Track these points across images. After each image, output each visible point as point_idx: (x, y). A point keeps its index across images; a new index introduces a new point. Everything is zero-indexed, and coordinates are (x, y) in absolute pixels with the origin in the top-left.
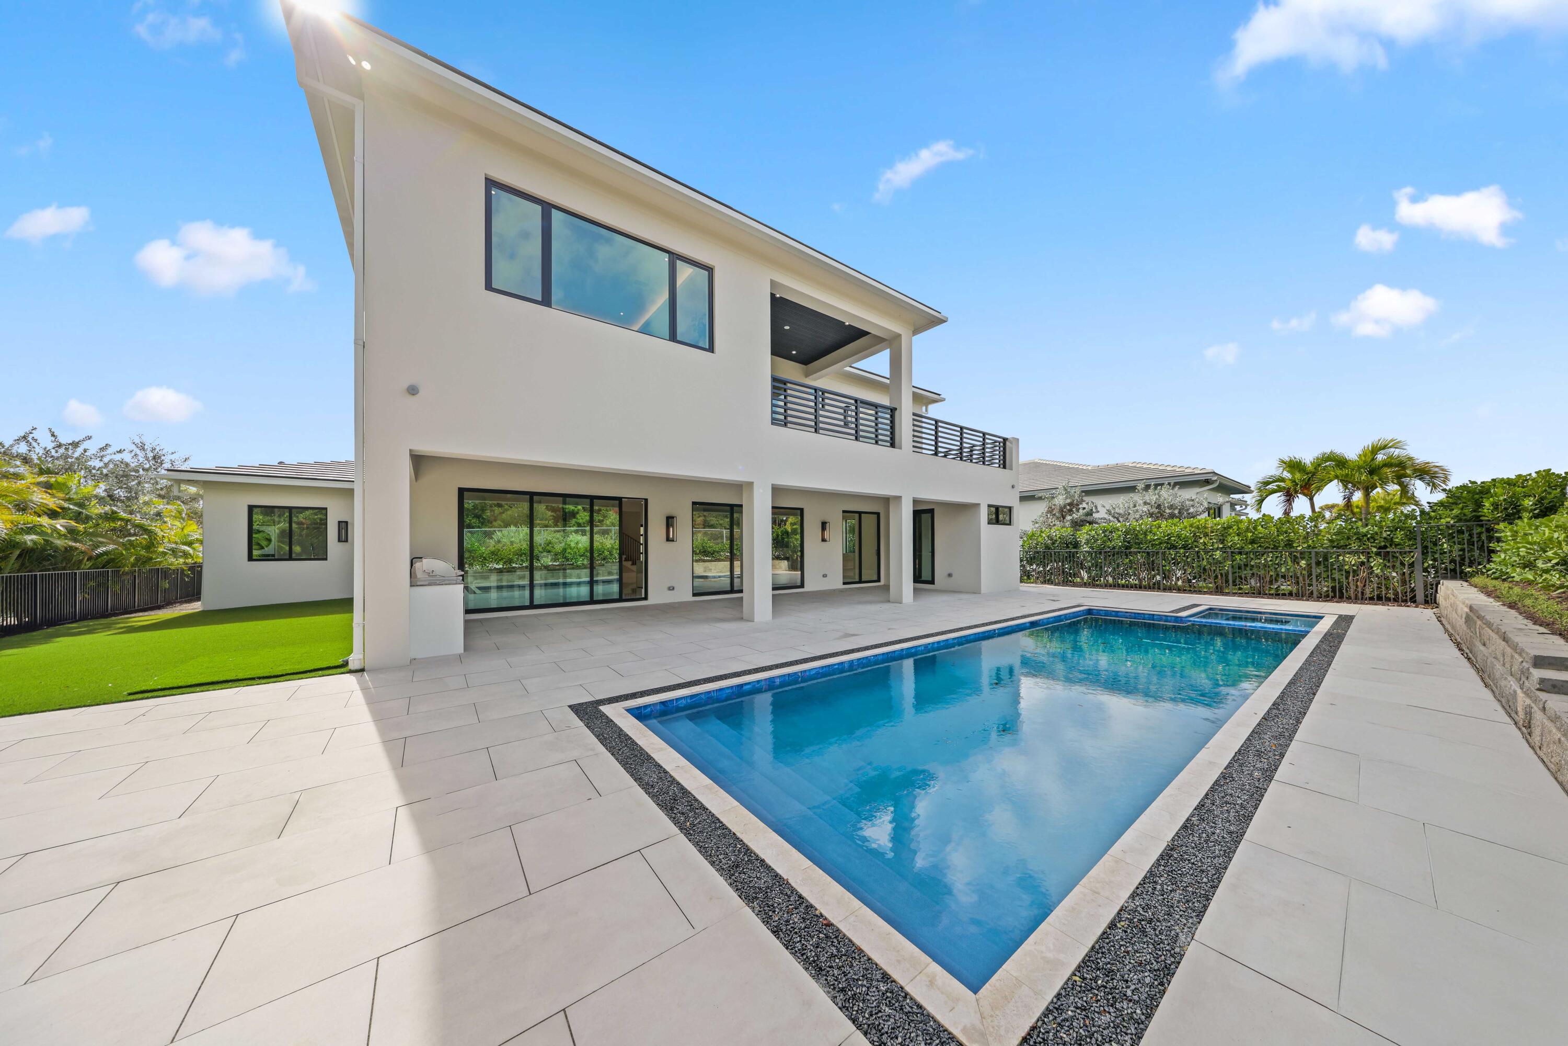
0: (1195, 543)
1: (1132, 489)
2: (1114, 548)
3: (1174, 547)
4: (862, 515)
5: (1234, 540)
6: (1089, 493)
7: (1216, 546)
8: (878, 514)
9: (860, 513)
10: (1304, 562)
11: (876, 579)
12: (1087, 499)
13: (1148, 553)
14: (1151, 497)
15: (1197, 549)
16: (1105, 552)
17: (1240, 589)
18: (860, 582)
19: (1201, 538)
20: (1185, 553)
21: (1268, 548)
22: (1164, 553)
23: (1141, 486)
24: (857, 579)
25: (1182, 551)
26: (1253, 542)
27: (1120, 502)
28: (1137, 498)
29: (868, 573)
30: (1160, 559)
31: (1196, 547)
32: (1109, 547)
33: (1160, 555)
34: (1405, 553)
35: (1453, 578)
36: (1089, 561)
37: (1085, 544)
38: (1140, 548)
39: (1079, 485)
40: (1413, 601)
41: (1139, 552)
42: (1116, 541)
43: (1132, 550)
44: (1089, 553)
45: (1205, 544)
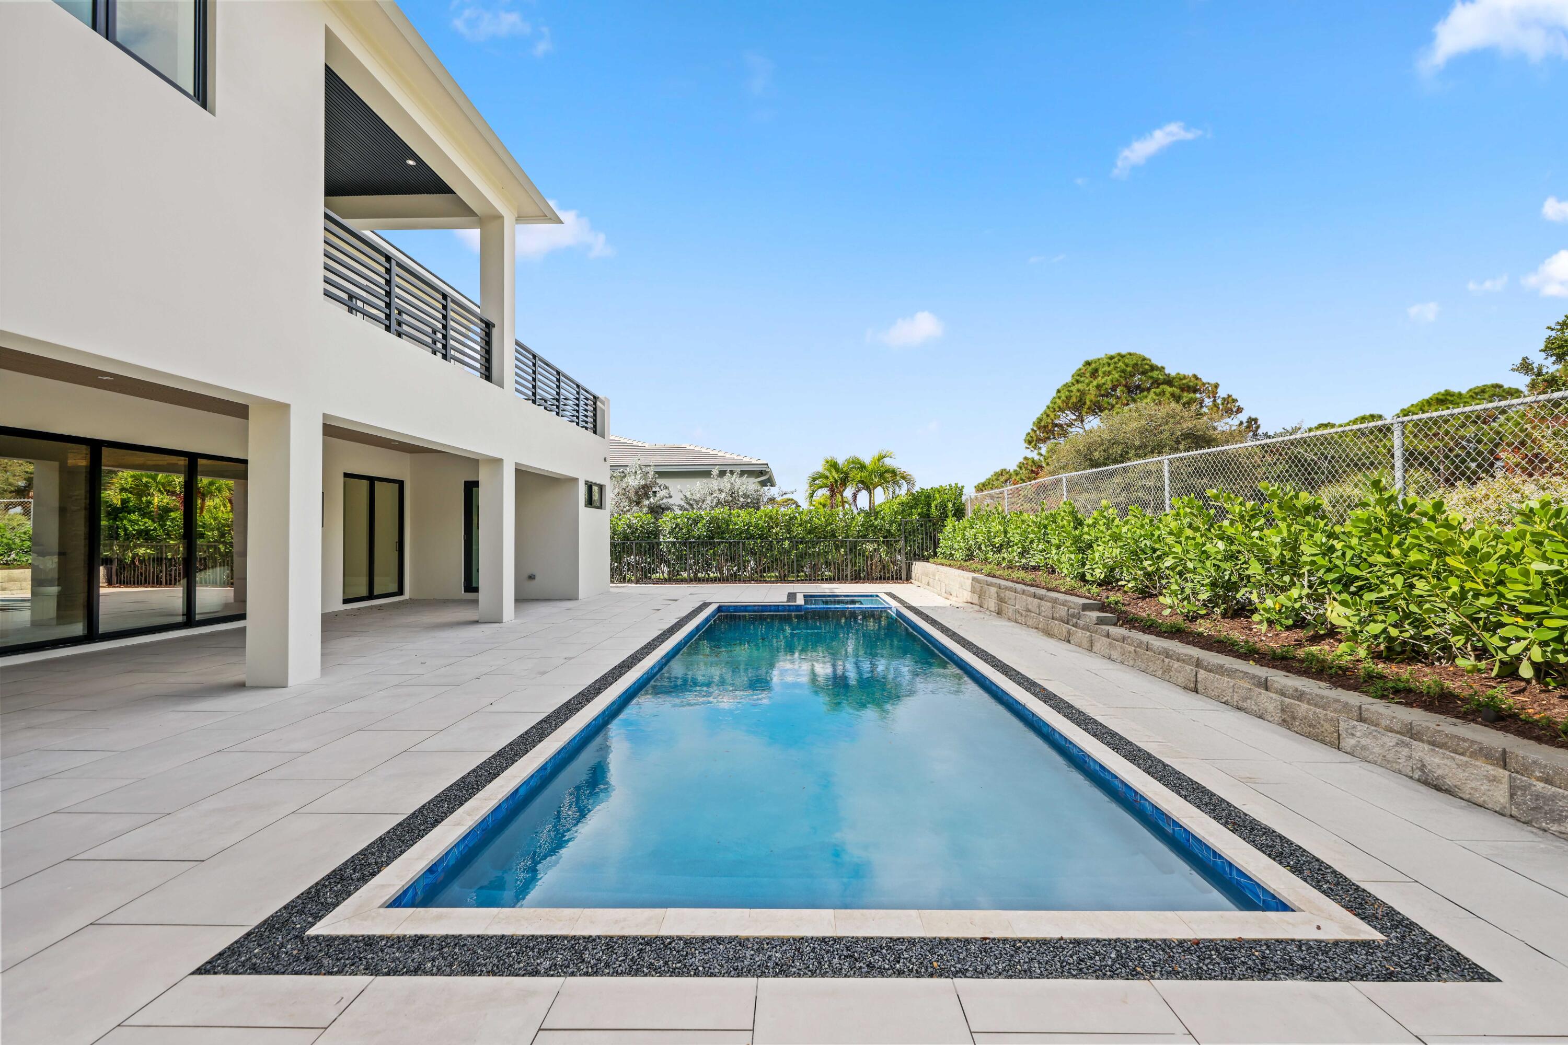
0: (769, 533)
1: (707, 474)
2: (699, 538)
3: (752, 537)
4: (376, 483)
5: (798, 530)
6: (662, 474)
7: (785, 536)
8: (401, 484)
9: (372, 480)
10: (843, 550)
11: (396, 590)
12: (660, 481)
13: (730, 543)
14: (725, 483)
15: (771, 539)
16: (691, 543)
17: (798, 576)
18: (371, 596)
19: (773, 528)
20: (761, 543)
21: (820, 537)
22: (744, 544)
23: (715, 472)
24: (364, 592)
25: (759, 541)
26: (810, 532)
27: (696, 488)
28: (714, 483)
29: (384, 582)
30: (741, 549)
31: (770, 536)
32: (694, 538)
33: (741, 545)
34: (896, 541)
35: (919, 560)
36: (674, 553)
37: (669, 533)
38: (723, 538)
39: (650, 466)
40: (901, 579)
41: (722, 543)
42: (700, 530)
43: (715, 540)
44: (673, 543)
45: (777, 534)
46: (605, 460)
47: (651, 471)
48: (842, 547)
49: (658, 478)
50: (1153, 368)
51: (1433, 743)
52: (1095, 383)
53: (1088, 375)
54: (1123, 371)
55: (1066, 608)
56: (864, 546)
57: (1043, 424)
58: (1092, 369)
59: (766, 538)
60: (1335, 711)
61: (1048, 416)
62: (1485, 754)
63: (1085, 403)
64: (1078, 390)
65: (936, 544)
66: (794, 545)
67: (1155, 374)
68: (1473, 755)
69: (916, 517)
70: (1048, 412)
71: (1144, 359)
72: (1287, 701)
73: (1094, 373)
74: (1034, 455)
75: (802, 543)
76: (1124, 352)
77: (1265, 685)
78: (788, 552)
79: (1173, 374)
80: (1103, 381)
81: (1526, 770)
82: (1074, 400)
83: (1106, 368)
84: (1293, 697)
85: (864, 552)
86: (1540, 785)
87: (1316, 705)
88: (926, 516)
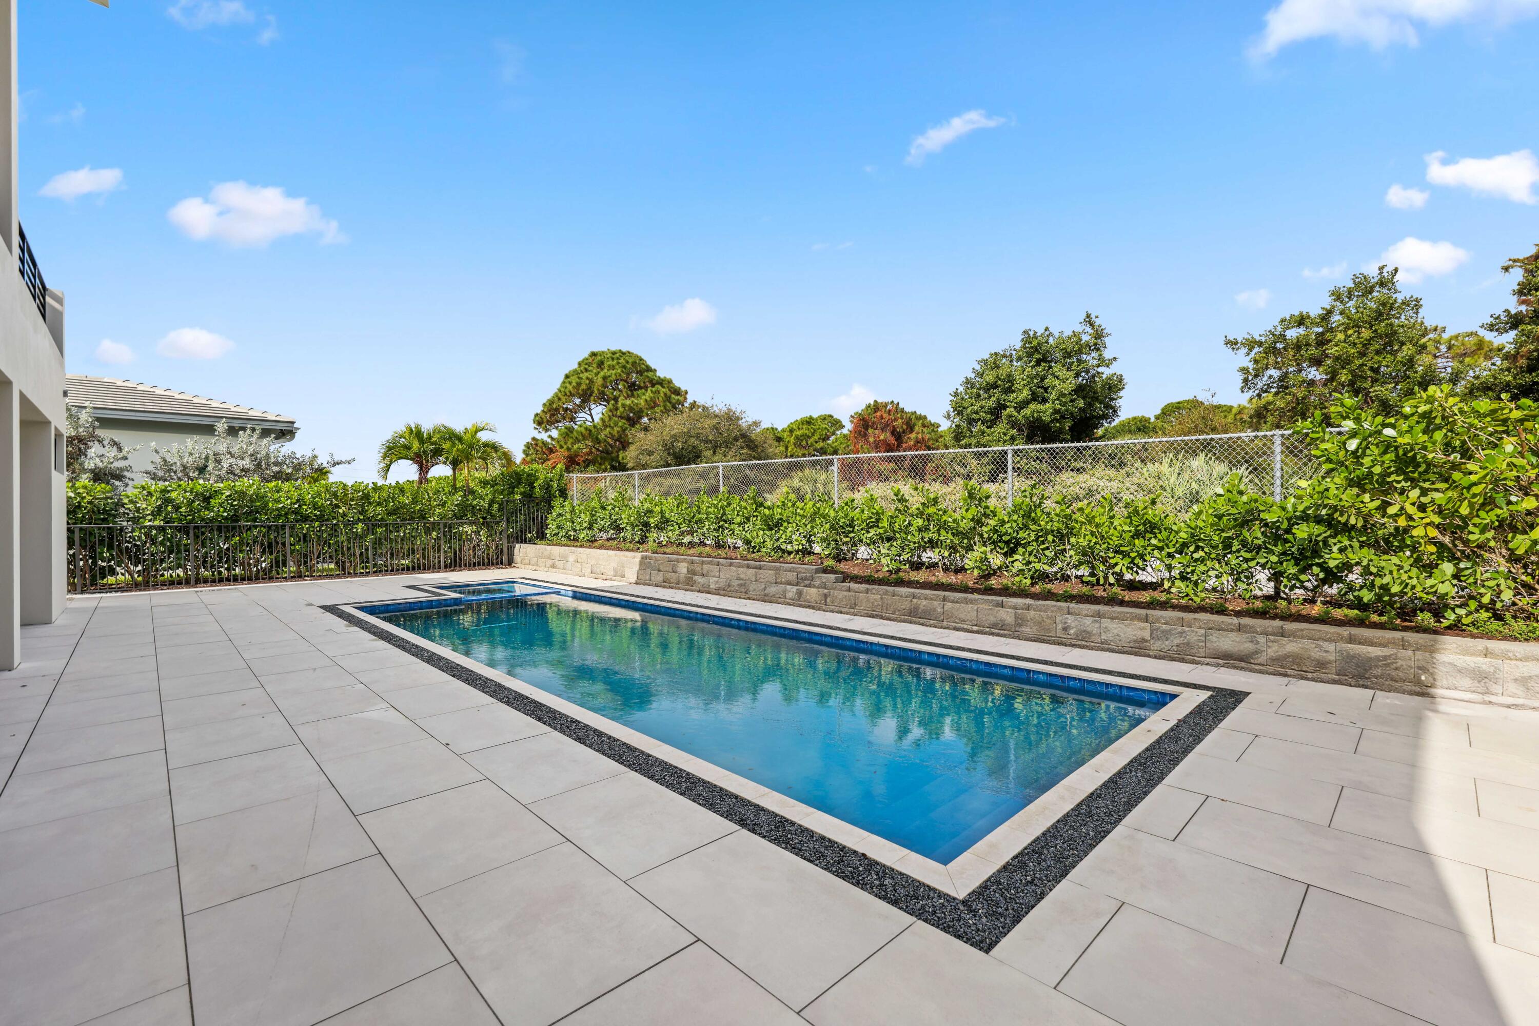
0: (333, 514)
1: (209, 430)
2: (211, 521)
3: (306, 519)
5: (375, 511)
6: (105, 422)
7: (356, 517)
10: (434, 533)
12: (104, 433)
13: (269, 527)
14: (239, 445)
15: (335, 522)
16: (195, 527)
19: (339, 507)
20: (320, 527)
22: (293, 528)
23: (221, 427)
25: (317, 524)
26: (392, 513)
27: (185, 448)
28: (216, 442)
30: (288, 535)
31: (334, 518)
32: (201, 520)
33: (288, 530)
34: (497, 523)
35: (522, 542)
36: (162, 543)
37: (152, 514)
38: (255, 520)
39: (85, 407)
40: (502, 563)
41: (256, 527)
42: (218, 509)
43: (242, 523)
44: (161, 529)
45: (344, 515)
46: (65, 394)
47: (84, 416)
48: (433, 530)
49: (98, 428)
50: (649, 369)
51: (1111, 618)
52: (602, 374)
53: (595, 365)
54: (624, 367)
55: (795, 574)
56: (461, 528)
57: (554, 406)
58: (596, 360)
59: (327, 520)
60: (1053, 612)
61: (559, 399)
62: (1138, 618)
63: (592, 392)
64: (588, 378)
65: (543, 526)
66: (371, 527)
67: (650, 374)
68: (1132, 619)
69: (518, 497)
70: (560, 395)
71: (641, 359)
72: (1020, 611)
73: (601, 365)
74: (543, 436)
75: (380, 526)
76: (624, 350)
77: (1002, 605)
78: (361, 537)
79: (662, 377)
80: (609, 374)
81: (1157, 620)
82: (583, 387)
83: (610, 362)
84: (1022, 609)
85: (461, 535)
86: (1164, 626)
87: (1040, 611)
88: (529, 496)
